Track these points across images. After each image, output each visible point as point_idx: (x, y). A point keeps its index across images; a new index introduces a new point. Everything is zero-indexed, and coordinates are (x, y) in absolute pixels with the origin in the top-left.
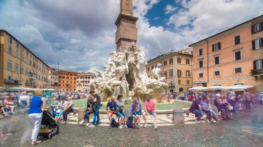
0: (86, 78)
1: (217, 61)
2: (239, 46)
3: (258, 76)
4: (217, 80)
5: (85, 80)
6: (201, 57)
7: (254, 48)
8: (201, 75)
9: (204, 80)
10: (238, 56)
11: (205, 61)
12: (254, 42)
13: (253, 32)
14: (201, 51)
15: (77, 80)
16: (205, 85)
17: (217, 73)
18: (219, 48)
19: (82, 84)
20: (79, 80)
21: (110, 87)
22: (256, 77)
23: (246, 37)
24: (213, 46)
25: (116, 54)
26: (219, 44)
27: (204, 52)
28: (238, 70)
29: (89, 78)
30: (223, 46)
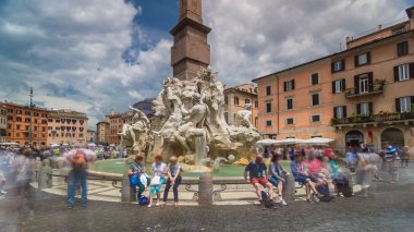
0: (69, 121)
1: (290, 104)
2: (317, 87)
3: (340, 126)
4: (291, 131)
5: (66, 124)
6: (269, 97)
7: (334, 91)
8: (269, 123)
9: (273, 130)
10: (316, 100)
11: (274, 104)
12: (334, 83)
13: (333, 71)
14: (269, 89)
15: (50, 124)
16: (271, 136)
17: (290, 121)
18: (293, 88)
19: (59, 132)
20: (54, 125)
21: (183, 139)
22: (337, 128)
23: (325, 76)
24: (285, 83)
25: (179, 83)
26: (293, 82)
27: (273, 91)
28: (316, 118)
29: (74, 122)
30: (297, 85)
